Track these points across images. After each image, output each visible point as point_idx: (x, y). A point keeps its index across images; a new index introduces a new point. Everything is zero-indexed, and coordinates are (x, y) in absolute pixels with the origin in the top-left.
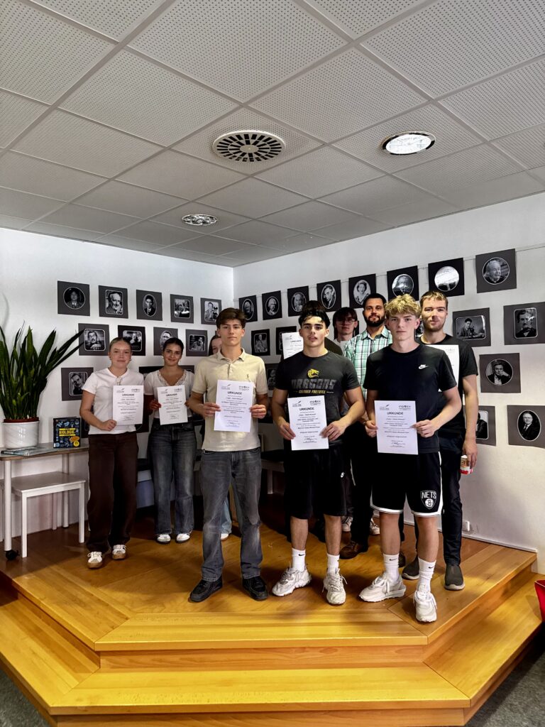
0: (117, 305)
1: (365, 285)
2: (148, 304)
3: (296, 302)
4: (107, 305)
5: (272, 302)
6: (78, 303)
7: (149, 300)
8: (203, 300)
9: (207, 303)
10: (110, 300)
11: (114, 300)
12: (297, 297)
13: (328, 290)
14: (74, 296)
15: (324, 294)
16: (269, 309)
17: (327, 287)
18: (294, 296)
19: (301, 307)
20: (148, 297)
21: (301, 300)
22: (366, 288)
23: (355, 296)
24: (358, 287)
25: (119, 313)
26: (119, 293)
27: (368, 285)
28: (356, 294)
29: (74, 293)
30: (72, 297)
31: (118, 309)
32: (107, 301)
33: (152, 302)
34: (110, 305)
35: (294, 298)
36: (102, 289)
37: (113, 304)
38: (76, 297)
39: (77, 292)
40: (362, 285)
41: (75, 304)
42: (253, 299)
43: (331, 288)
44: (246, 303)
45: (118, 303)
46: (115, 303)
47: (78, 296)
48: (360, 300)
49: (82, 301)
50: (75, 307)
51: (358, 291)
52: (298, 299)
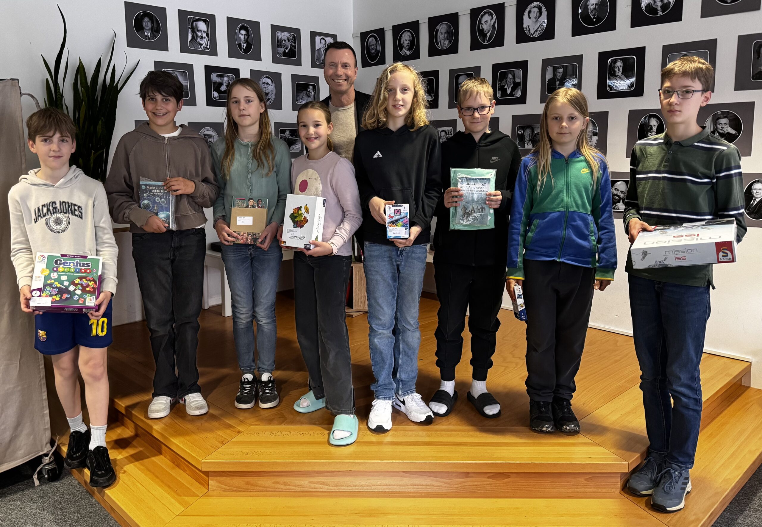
0: (202, 38)
1: (540, 9)
2: (242, 37)
3: (441, 37)
4: (190, 37)
5: (406, 37)
6: (152, 32)
7: (243, 32)
8: (313, 35)
9: (318, 38)
10: (194, 30)
11: (198, 31)
12: (442, 28)
13: (486, 18)
14: (147, 23)
15: (480, 23)
16: (401, 47)
17: (485, 13)
18: (438, 27)
19: (447, 42)
20: (242, 28)
21: (447, 32)
22: (541, 14)
23: (525, 25)
24: (530, 12)
25: (205, 48)
26: (205, 21)
27: (544, 10)
28: (527, 22)
29: (146, 19)
30: (144, 24)
31: (204, 42)
32: (190, 31)
33: (248, 34)
34: (193, 37)
35: (437, 31)
36: (182, 14)
37: (197, 35)
38: (149, 25)
39: (151, 18)
40: (536, 10)
41: (148, 34)
42: (380, 33)
43: (491, 15)
44: (371, 39)
45: (204, 35)
46: (199, 34)
47: (152, 23)
48: (532, 32)
49: (158, 31)
50: (149, 39)
51: (529, 18)
52: (443, 31)
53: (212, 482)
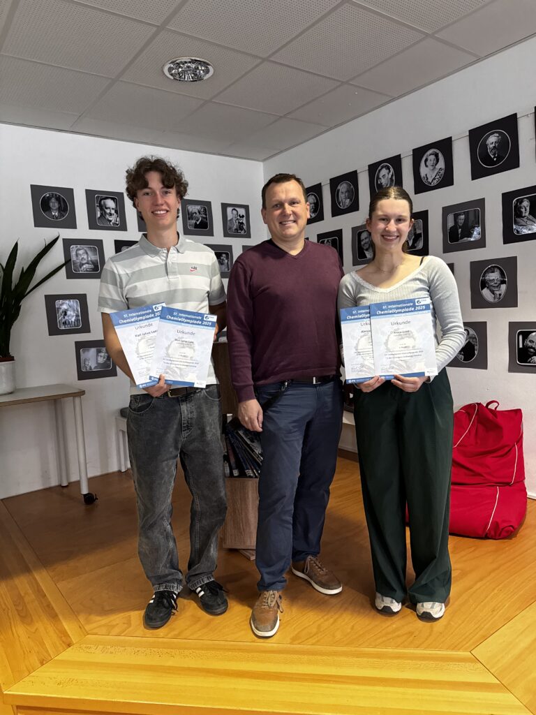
0: (111, 214)
1: (437, 155)
3: (342, 196)
4: (99, 215)
6: (59, 212)
8: (224, 206)
9: (229, 209)
10: (103, 208)
11: (107, 208)
12: (343, 188)
13: (384, 171)
14: (54, 204)
15: (378, 178)
17: (382, 168)
18: (339, 187)
19: (348, 201)
21: (348, 191)
22: (438, 160)
23: (422, 174)
24: (426, 160)
25: (114, 224)
26: (113, 199)
27: (440, 155)
28: (424, 171)
29: (53, 200)
30: (51, 204)
31: (113, 219)
32: (98, 209)
34: (102, 215)
35: (339, 190)
36: (90, 194)
37: (105, 212)
38: (57, 205)
39: (58, 198)
40: (433, 157)
41: (55, 213)
43: (388, 168)
45: (113, 212)
46: (108, 211)
47: (60, 203)
48: (430, 180)
49: (65, 210)
50: (57, 218)
51: (426, 166)
52: (344, 190)
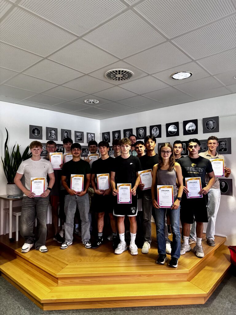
1: (157, 129)
2: (66, 135)
4: (49, 135)
5: (117, 135)
6: (38, 134)
7: (66, 133)
8: (88, 133)
9: (89, 135)
12: (128, 133)
14: (36, 131)
15: (139, 132)
16: (115, 138)
17: (141, 129)
18: (126, 132)
20: (66, 132)
22: (157, 130)
23: (152, 133)
24: (154, 130)
26: (54, 130)
27: (158, 129)
28: (153, 132)
29: (36, 130)
30: (35, 132)
31: (53, 137)
32: (49, 133)
34: (50, 135)
35: (126, 133)
36: (47, 128)
38: (37, 132)
40: (156, 129)
41: (36, 134)
42: (108, 133)
43: (142, 130)
44: (105, 135)
45: (54, 134)
46: (52, 134)
47: (38, 131)
48: (155, 135)
49: (39, 134)
50: (37, 136)
51: (154, 131)
52: (128, 134)
53: (59, 281)
